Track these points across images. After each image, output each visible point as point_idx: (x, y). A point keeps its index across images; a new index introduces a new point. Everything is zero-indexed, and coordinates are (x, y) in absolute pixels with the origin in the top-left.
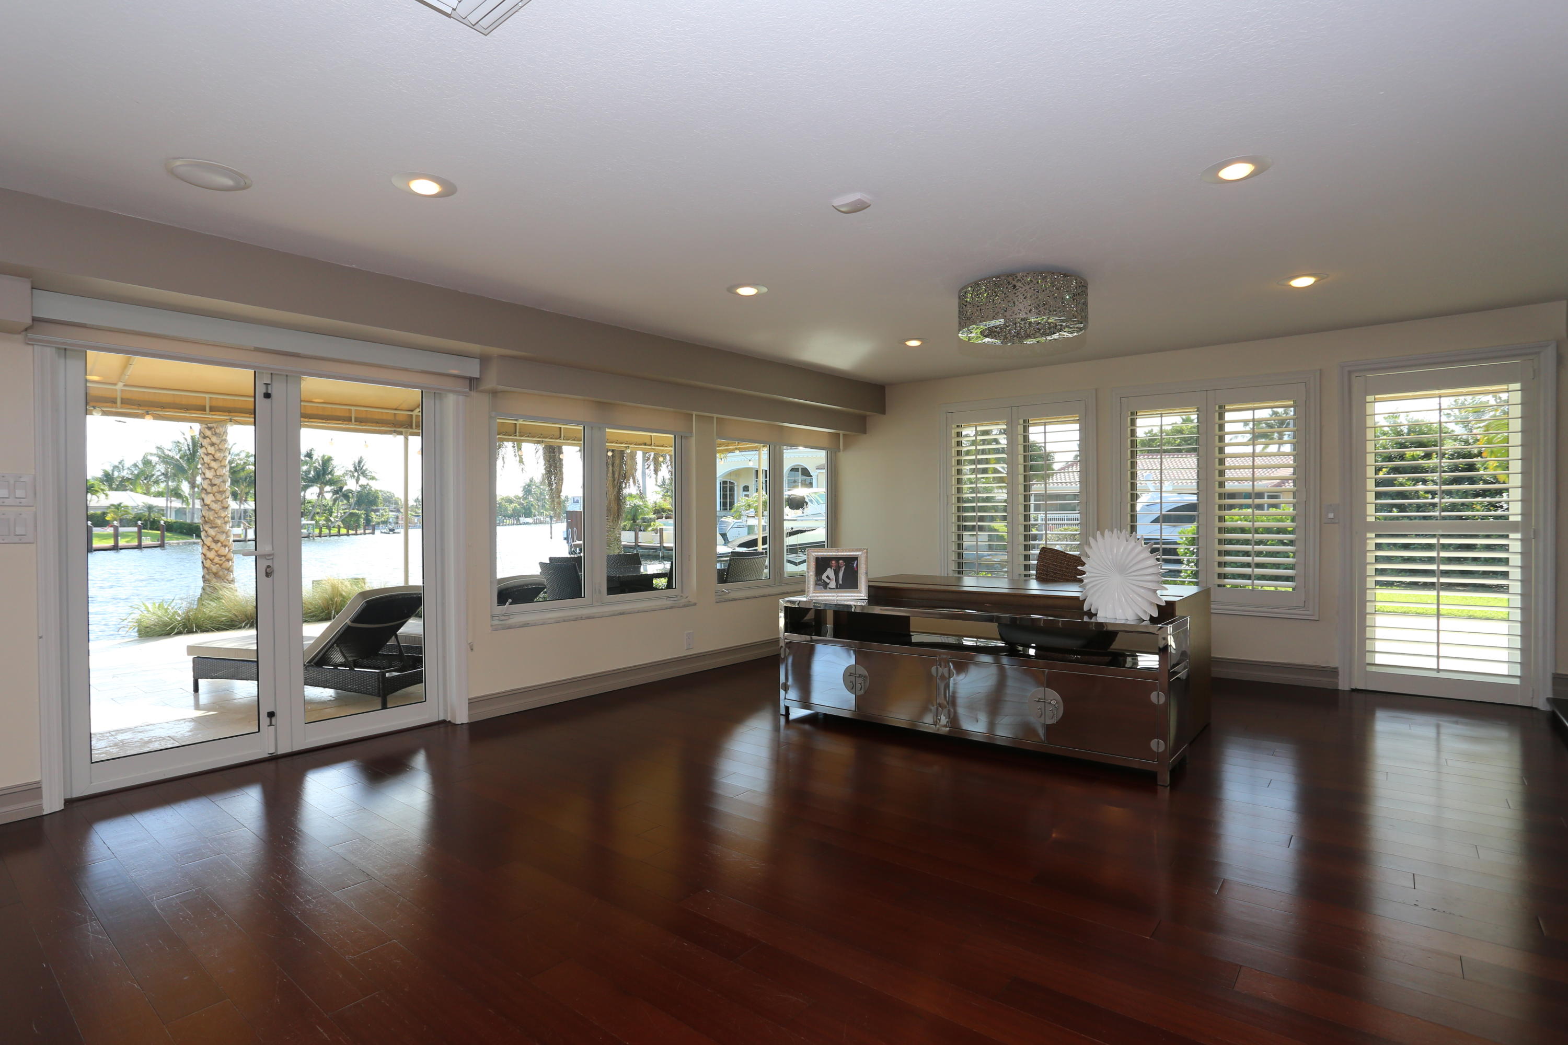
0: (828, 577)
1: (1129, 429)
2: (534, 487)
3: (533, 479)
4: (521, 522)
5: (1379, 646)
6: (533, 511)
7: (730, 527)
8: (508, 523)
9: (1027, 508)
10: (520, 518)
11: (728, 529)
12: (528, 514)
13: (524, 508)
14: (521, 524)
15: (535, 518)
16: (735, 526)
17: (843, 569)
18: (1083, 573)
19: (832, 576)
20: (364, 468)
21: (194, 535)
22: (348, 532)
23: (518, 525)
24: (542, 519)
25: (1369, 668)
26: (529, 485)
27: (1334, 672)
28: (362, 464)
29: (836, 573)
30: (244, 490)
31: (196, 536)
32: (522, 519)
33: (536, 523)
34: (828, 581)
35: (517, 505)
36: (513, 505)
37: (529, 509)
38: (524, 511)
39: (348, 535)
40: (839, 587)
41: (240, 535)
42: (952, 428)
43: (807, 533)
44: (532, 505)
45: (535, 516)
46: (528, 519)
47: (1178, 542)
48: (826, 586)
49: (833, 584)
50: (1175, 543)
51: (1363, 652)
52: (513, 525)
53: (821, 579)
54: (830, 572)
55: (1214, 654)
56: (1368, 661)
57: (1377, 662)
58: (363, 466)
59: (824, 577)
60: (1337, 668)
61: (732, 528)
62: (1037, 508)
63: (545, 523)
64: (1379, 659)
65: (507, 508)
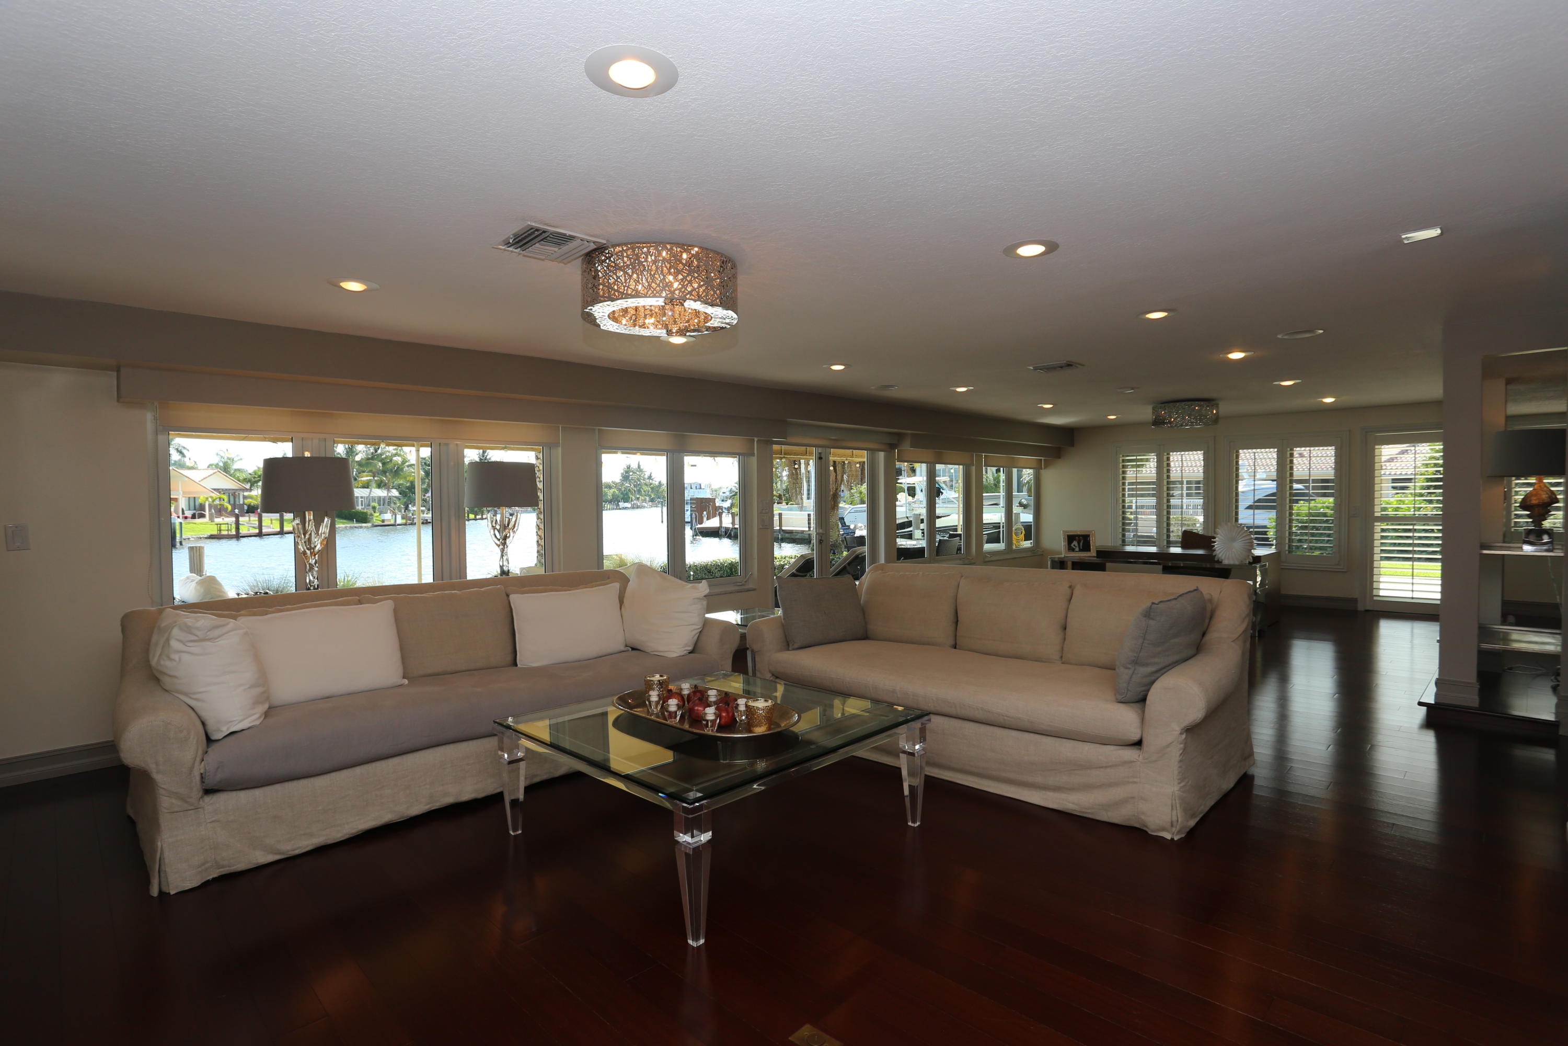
0: (1074, 545)
1: (1235, 461)
2: (631, 474)
3: (630, 466)
4: (621, 507)
5: (1382, 586)
6: (631, 496)
7: (847, 512)
8: (608, 508)
9: (1124, 495)
10: (619, 503)
11: (845, 514)
12: (626, 500)
13: (622, 493)
14: (620, 509)
15: (632, 503)
16: (853, 511)
17: (1082, 541)
18: (1215, 542)
19: (1077, 545)
20: (488, 457)
21: (355, 520)
22: (475, 517)
23: (618, 509)
24: (639, 504)
25: (1375, 598)
26: (627, 472)
27: (1355, 601)
28: (486, 454)
29: (1079, 544)
30: (390, 480)
31: (356, 521)
32: (622, 504)
33: (633, 508)
34: (1074, 547)
35: (616, 490)
36: (612, 491)
37: (627, 494)
38: (622, 496)
39: (475, 519)
40: (1080, 550)
41: (390, 520)
42: (1120, 457)
43: (942, 518)
44: (629, 490)
45: (632, 501)
46: (627, 503)
47: (1268, 527)
48: (1073, 550)
49: (1077, 549)
50: (1265, 527)
51: (1372, 589)
52: (614, 509)
53: (1071, 547)
54: (1075, 543)
55: (1283, 592)
56: (1374, 594)
57: (1381, 595)
58: (487, 456)
59: (1072, 545)
60: (1356, 599)
61: (849, 513)
62: (1130, 496)
63: (641, 508)
64: (1382, 593)
65: (607, 493)
